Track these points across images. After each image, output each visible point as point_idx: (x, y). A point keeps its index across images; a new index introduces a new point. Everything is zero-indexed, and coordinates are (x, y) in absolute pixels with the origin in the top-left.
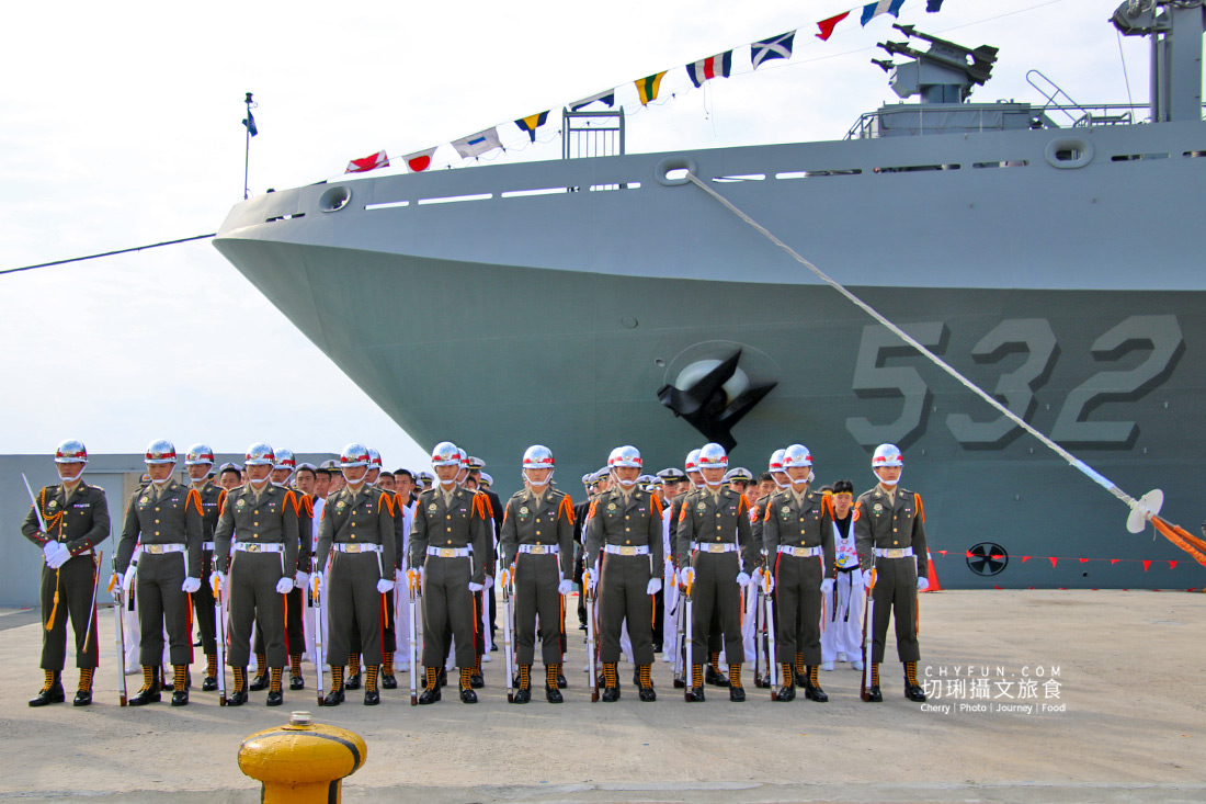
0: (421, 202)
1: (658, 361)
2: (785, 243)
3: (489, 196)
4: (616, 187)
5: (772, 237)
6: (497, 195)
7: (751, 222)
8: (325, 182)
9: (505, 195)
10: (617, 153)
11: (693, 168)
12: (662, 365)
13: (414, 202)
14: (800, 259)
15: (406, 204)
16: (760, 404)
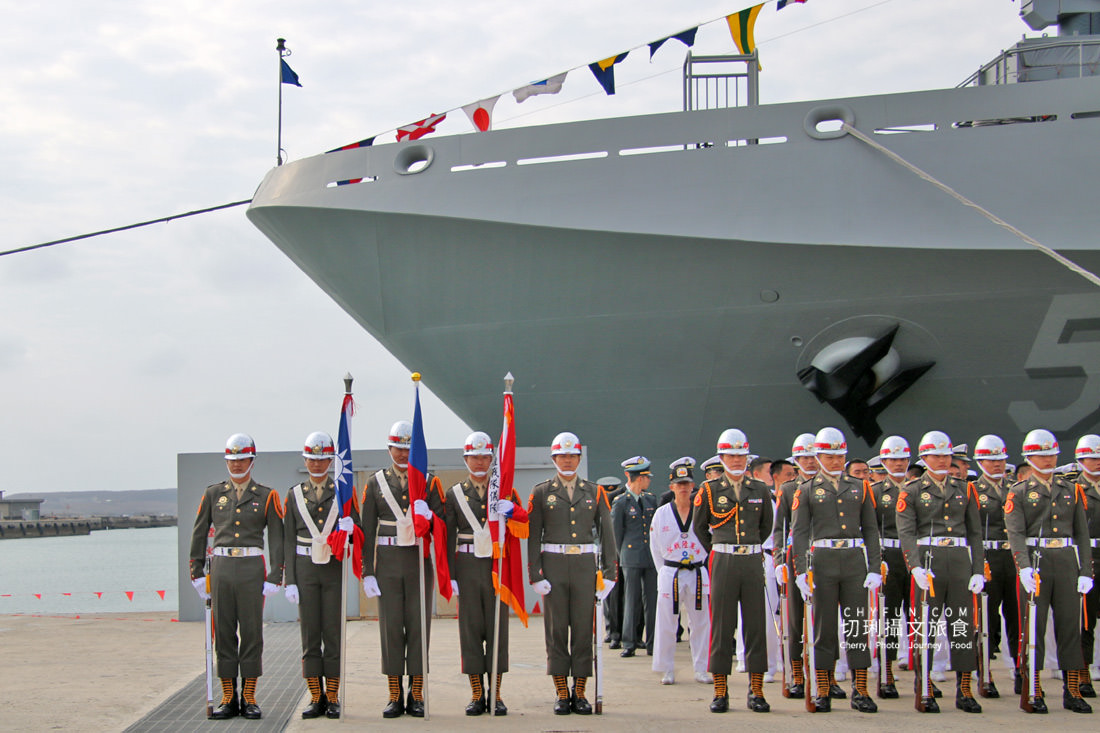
0: (520, 162)
1: (794, 340)
2: (975, 203)
3: (604, 154)
4: (743, 143)
5: (958, 196)
6: (613, 153)
7: (930, 179)
8: (369, 142)
9: (623, 153)
10: (743, 102)
11: (850, 119)
12: (799, 344)
13: (512, 162)
14: (998, 221)
15: (503, 164)
16: (916, 385)
